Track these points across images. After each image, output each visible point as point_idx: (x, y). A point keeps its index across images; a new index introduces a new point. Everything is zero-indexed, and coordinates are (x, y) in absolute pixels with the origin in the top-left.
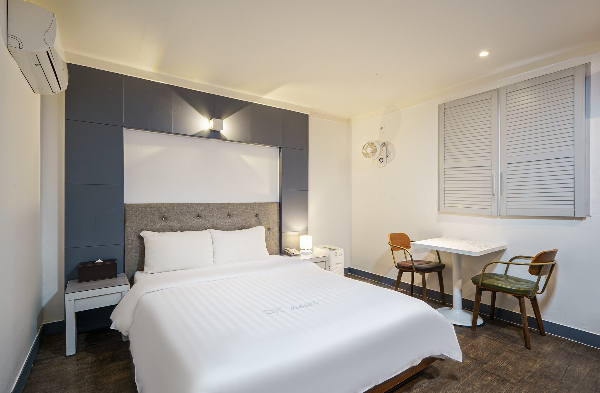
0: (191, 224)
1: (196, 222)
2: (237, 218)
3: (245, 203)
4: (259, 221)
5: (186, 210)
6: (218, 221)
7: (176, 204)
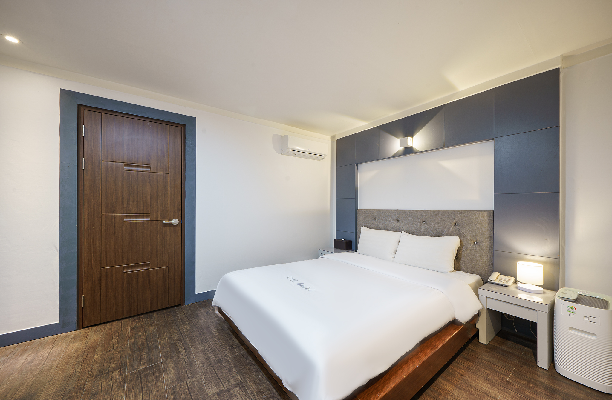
0: (392, 226)
1: (395, 224)
2: (431, 225)
3: (441, 211)
4: (459, 231)
5: (388, 215)
6: (413, 226)
7: (382, 210)
